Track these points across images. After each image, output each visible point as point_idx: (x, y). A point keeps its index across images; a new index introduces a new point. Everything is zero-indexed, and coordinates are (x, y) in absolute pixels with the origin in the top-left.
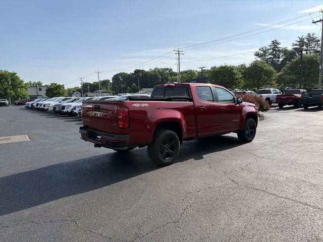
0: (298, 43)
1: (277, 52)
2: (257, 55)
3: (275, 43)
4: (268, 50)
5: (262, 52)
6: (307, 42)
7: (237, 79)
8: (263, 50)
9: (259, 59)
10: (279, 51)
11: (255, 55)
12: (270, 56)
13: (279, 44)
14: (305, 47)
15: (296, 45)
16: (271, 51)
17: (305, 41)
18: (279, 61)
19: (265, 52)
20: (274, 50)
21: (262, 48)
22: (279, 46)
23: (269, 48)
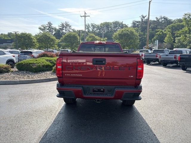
0: (61, 26)
1: (51, 29)
2: (40, 29)
3: (50, 24)
4: (46, 27)
5: (43, 28)
6: (65, 26)
7: (34, 42)
8: (43, 27)
9: (41, 31)
10: (52, 28)
11: (39, 29)
12: (48, 31)
13: (52, 24)
14: (64, 28)
15: (60, 26)
16: (48, 28)
17: (65, 25)
18: (52, 34)
19: (44, 28)
20: (49, 27)
21: (43, 25)
22: (52, 25)
23: (47, 26)
